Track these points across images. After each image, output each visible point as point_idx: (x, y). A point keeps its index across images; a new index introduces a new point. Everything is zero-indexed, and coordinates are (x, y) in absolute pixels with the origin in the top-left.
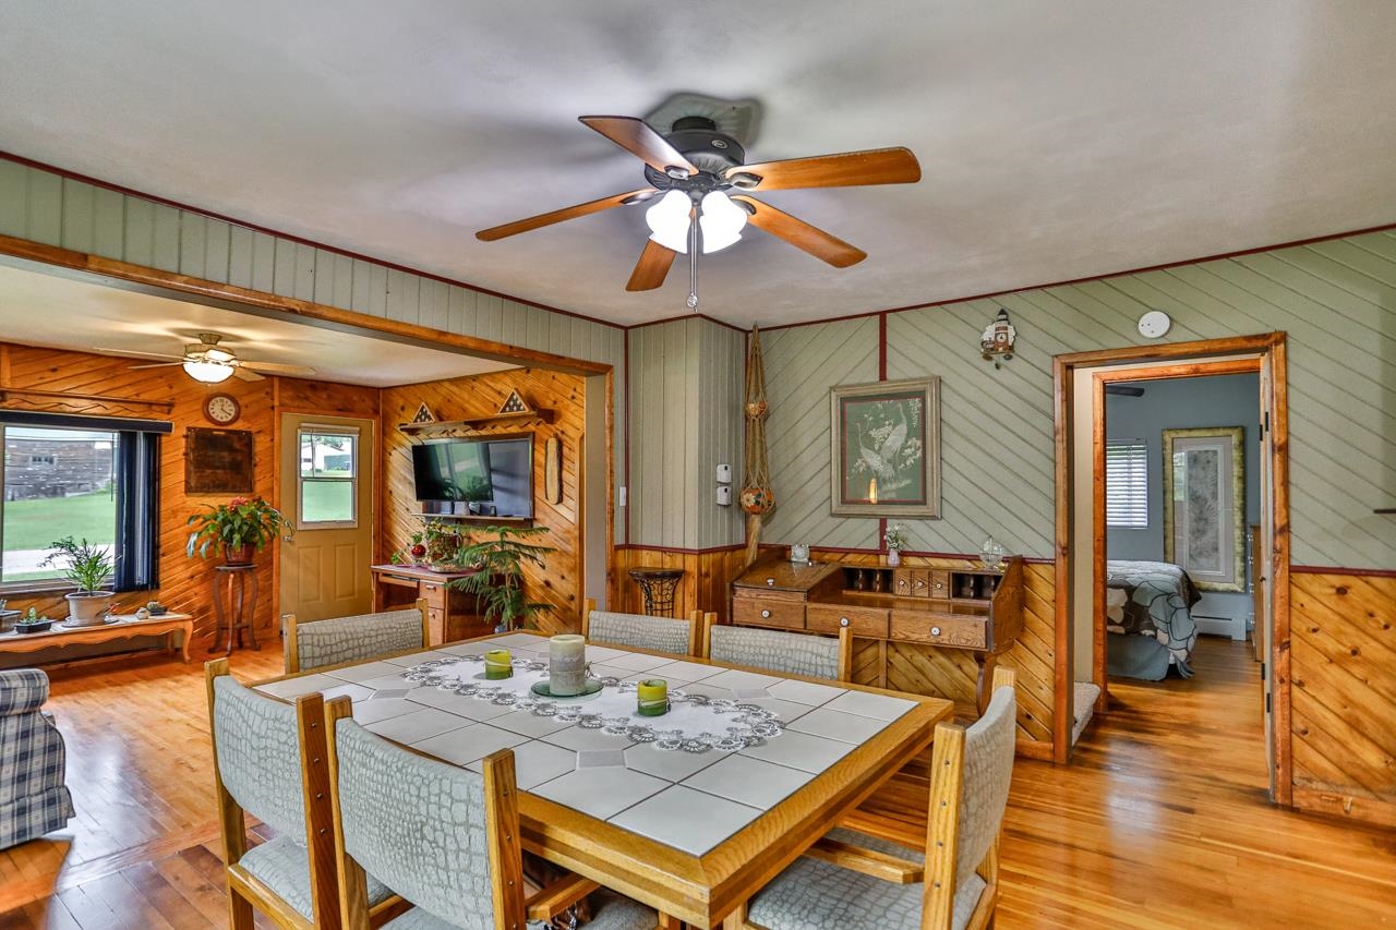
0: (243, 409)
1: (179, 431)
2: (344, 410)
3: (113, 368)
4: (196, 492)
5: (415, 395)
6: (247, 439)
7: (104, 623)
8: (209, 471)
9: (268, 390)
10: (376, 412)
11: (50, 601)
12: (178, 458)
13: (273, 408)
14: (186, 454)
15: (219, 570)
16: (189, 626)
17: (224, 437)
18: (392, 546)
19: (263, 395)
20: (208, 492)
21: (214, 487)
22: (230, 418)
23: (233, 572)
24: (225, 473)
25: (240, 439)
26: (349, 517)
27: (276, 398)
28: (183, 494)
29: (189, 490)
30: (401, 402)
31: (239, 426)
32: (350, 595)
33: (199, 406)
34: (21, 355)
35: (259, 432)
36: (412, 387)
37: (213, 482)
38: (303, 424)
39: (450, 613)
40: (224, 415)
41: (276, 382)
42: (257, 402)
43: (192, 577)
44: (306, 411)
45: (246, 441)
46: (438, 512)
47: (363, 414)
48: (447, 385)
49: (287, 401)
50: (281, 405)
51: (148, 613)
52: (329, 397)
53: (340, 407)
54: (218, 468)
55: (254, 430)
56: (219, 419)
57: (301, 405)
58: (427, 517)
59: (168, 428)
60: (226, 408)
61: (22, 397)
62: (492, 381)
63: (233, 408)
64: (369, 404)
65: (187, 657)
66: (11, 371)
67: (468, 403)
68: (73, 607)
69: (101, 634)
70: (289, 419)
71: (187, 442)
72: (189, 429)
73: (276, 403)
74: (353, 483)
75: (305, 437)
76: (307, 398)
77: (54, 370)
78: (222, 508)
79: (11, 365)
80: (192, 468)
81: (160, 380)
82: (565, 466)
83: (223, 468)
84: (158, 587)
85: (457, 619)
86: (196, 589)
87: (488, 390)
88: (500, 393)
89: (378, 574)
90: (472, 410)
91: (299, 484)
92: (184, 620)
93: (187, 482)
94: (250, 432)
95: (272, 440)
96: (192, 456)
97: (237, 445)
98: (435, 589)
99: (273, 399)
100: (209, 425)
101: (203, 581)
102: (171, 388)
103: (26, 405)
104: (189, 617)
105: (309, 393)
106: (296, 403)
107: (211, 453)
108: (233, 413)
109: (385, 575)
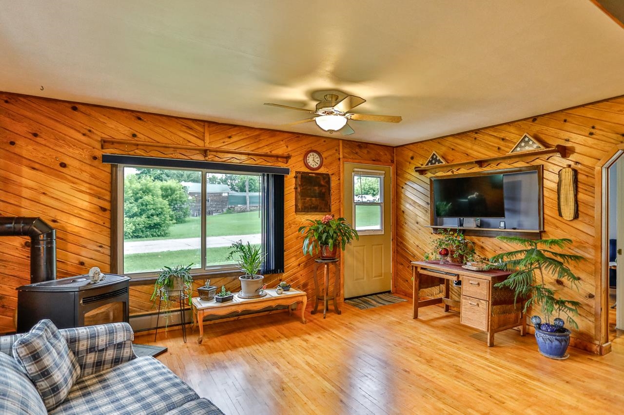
0: (324, 159)
1: (292, 174)
2: (376, 161)
3: (259, 135)
4: (302, 212)
5: (423, 148)
6: (327, 178)
7: (259, 296)
8: (308, 199)
9: (337, 148)
10: (392, 161)
11: (230, 279)
12: (291, 191)
13: (339, 159)
14: (296, 188)
15: (317, 262)
16: (305, 300)
17: (316, 177)
18: (404, 246)
19: (334, 151)
20: (308, 212)
21: (311, 208)
22: (317, 165)
23: (326, 264)
24: (316, 200)
25: (324, 179)
26: (378, 227)
27: (341, 154)
28: (294, 213)
29: (297, 211)
30: (411, 154)
31: (322, 170)
32: (379, 276)
33: (301, 159)
34: (214, 128)
35: (333, 174)
36: (420, 143)
37: (311, 205)
38: (356, 169)
39: (495, 303)
40: (314, 164)
41: (341, 142)
42: (331, 155)
43: (299, 265)
44: (357, 161)
45: (327, 179)
46: (442, 225)
47: (385, 163)
48: (451, 139)
49: (347, 155)
50: (344, 157)
51: (282, 290)
52: (368, 152)
53: (374, 159)
54: (312, 197)
55: (330, 173)
56: (312, 166)
57: (354, 157)
58: (434, 228)
59: (287, 171)
60: (316, 160)
61: (215, 153)
62: (495, 131)
63: (319, 159)
64: (388, 157)
65: (304, 319)
66: (210, 138)
67: (471, 149)
68: (243, 285)
69: (259, 304)
70: (348, 166)
71: (296, 181)
72: (297, 172)
73: (341, 156)
74: (381, 206)
75: (356, 178)
76: (357, 153)
77: (230, 137)
78: (318, 222)
79: (210, 135)
80: (299, 197)
81: (282, 143)
82: (579, 190)
83: (315, 197)
84: (283, 272)
85: (497, 308)
86: (301, 272)
87: (492, 139)
88: (503, 139)
89: (416, 268)
90: (475, 154)
91: (353, 206)
92: (302, 296)
93: (296, 206)
94: (328, 174)
95: (339, 179)
96: (299, 190)
97: (322, 183)
98: (479, 284)
99: (339, 154)
100: (307, 170)
101: (305, 266)
102: (287, 147)
103: (217, 159)
104: (304, 293)
105: (358, 150)
106: (351, 157)
107: (309, 188)
108: (319, 163)
109: (422, 268)
